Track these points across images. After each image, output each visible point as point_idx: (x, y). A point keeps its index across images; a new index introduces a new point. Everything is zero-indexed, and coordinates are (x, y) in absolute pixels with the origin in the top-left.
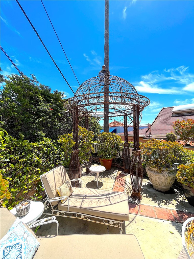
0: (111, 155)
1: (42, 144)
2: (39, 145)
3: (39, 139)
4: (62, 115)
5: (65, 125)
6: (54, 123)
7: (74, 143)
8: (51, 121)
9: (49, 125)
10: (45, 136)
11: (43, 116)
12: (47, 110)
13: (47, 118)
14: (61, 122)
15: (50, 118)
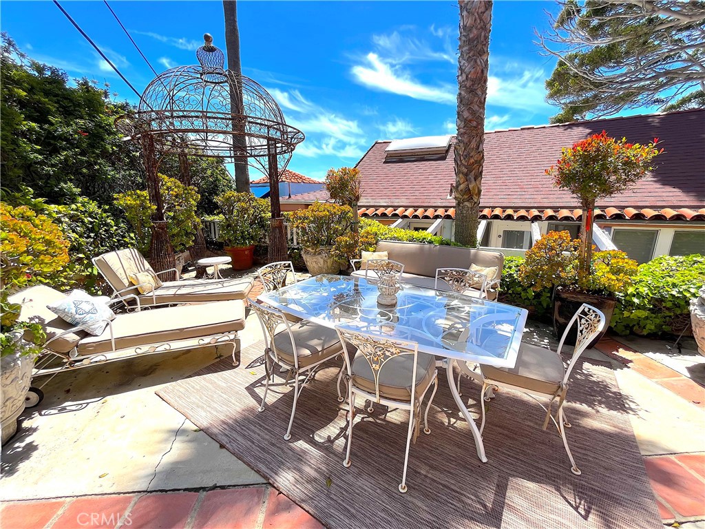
0: (248, 238)
1: (77, 210)
2: (72, 212)
3: (65, 200)
4: (114, 148)
5: (128, 173)
6: (97, 167)
7: (152, 208)
8: (86, 161)
9: (85, 170)
10: (80, 195)
11: (64, 149)
12: (71, 135)
13: (76, 154)
14: (113, 164)
15: (83, 153)
